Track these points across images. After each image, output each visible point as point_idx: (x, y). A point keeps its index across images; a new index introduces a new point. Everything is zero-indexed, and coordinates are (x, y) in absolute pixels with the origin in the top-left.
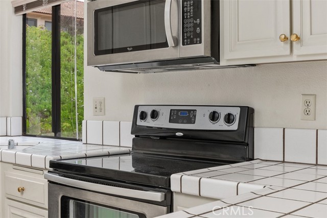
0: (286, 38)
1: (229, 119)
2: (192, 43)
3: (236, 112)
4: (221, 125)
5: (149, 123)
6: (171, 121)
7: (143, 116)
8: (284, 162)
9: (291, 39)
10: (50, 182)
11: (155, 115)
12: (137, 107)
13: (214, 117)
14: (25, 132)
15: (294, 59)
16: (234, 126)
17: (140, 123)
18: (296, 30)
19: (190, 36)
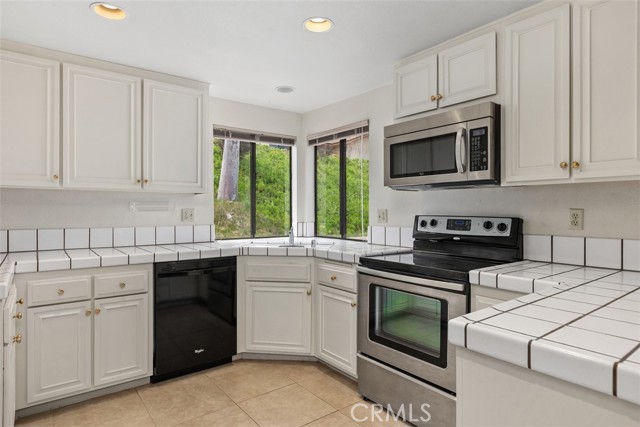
0: (566, 165)
1: (502, 227)
2: (479, 169)
3: (508, 223)
4: (494, 232)
5: (429, 229)
6: (448, 228)
7: (424, 224)
8: (552, 263)
9: (571, 165)
10: (360, 273)
11: (434, 223)
12: (417, 217)
13: (488, 225)
14: (316, 234)
15: (573, 181)
16: (507, 233)
17: (420, 229)
18: (576, 158)
19: (477, 164)
